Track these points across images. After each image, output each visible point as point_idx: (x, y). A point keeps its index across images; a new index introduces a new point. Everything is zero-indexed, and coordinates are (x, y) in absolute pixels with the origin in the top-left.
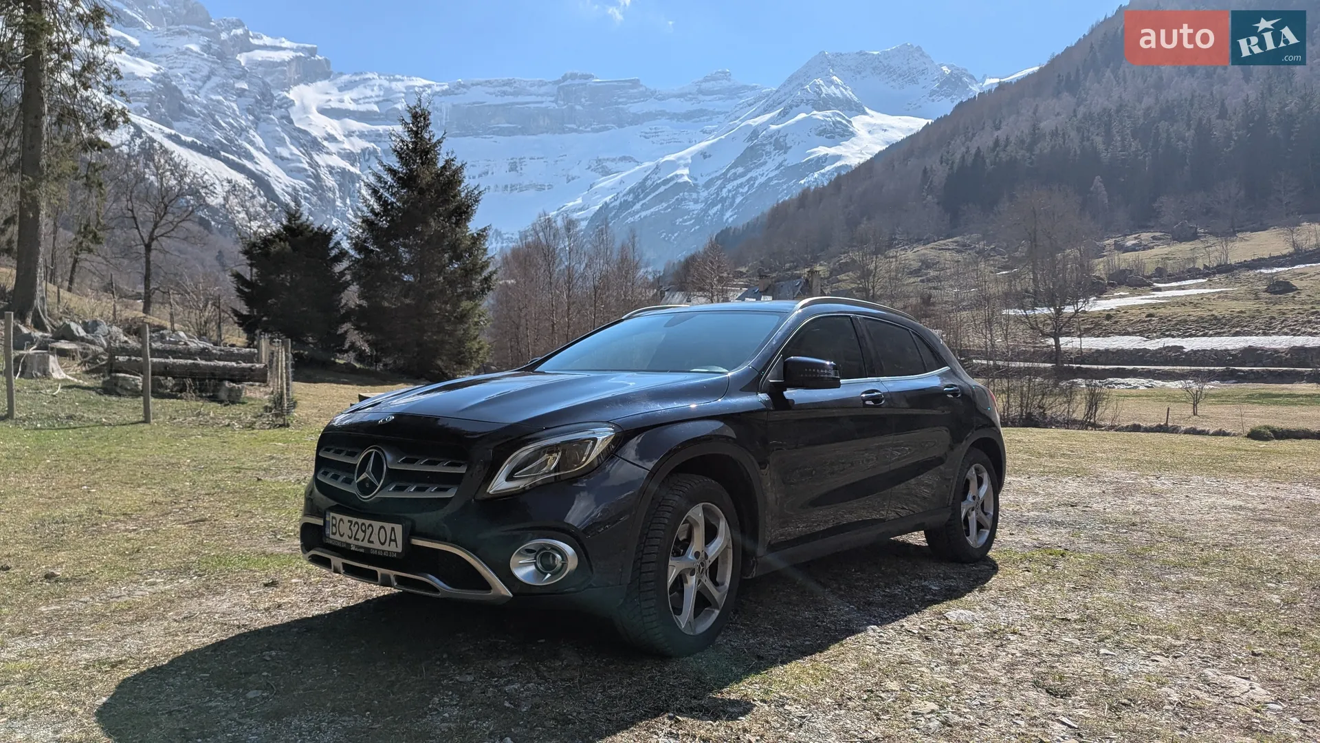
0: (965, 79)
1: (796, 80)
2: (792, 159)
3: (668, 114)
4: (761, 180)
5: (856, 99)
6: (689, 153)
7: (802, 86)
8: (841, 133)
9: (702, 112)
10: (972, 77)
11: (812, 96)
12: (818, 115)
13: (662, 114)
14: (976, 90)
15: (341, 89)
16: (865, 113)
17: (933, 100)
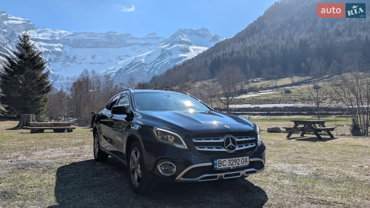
0: (218, 37)
1: (174, 36)
2: (174, 57)
3: (139, 44)
4: (166, 62)
5: (190, 42)
6: (145, 55)
7: (176, 37)
8: (187, 51)
9: (149, 44)
10: (220, 37)
11: (179, 41)
12: (180, 46)
13: (137, 43)
14: (221, 40)
16: (193, 46)
17: (210, 43)
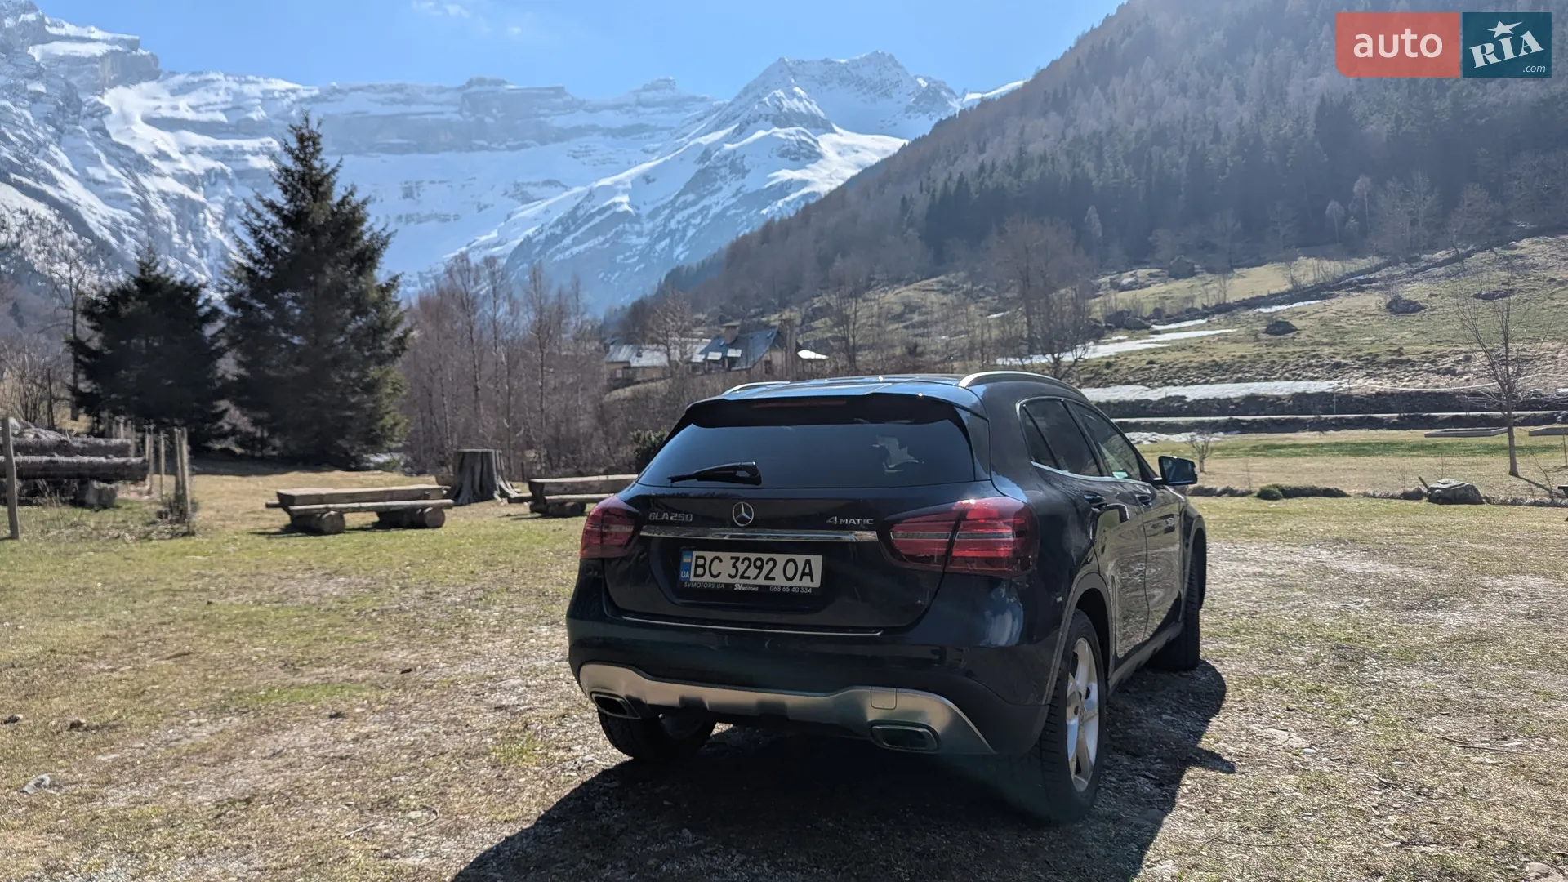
0: (944, 94)
1: (754, 91)
2: (752, 184)
3: (600, 129)
4: (719, 208)
5: (822, 114)
6: (628, 177)
7: (759, 97)
8: (807, 155)
9: (640, 128)
10: (951, 92)
11: (772, 111)
12: (780, 133)
13: (594, 128)
14: (956, 106)
15: (175, 92)
16: (834, 132)
17: (909, 118)
